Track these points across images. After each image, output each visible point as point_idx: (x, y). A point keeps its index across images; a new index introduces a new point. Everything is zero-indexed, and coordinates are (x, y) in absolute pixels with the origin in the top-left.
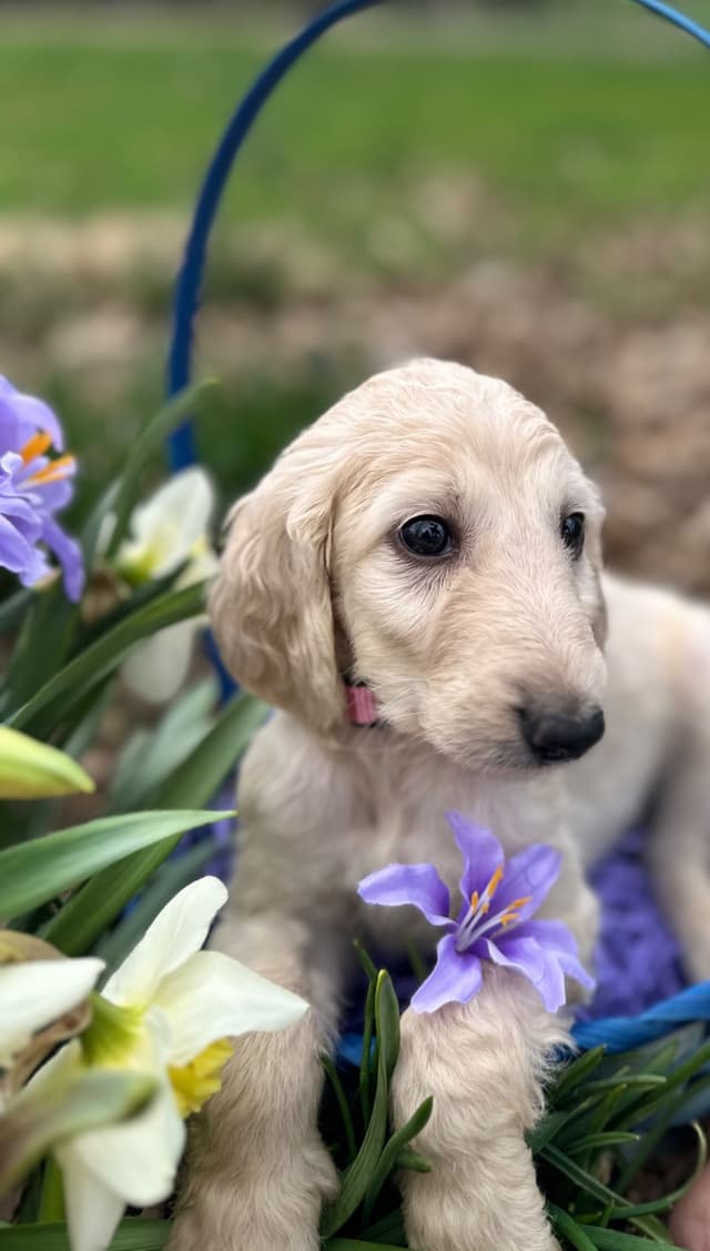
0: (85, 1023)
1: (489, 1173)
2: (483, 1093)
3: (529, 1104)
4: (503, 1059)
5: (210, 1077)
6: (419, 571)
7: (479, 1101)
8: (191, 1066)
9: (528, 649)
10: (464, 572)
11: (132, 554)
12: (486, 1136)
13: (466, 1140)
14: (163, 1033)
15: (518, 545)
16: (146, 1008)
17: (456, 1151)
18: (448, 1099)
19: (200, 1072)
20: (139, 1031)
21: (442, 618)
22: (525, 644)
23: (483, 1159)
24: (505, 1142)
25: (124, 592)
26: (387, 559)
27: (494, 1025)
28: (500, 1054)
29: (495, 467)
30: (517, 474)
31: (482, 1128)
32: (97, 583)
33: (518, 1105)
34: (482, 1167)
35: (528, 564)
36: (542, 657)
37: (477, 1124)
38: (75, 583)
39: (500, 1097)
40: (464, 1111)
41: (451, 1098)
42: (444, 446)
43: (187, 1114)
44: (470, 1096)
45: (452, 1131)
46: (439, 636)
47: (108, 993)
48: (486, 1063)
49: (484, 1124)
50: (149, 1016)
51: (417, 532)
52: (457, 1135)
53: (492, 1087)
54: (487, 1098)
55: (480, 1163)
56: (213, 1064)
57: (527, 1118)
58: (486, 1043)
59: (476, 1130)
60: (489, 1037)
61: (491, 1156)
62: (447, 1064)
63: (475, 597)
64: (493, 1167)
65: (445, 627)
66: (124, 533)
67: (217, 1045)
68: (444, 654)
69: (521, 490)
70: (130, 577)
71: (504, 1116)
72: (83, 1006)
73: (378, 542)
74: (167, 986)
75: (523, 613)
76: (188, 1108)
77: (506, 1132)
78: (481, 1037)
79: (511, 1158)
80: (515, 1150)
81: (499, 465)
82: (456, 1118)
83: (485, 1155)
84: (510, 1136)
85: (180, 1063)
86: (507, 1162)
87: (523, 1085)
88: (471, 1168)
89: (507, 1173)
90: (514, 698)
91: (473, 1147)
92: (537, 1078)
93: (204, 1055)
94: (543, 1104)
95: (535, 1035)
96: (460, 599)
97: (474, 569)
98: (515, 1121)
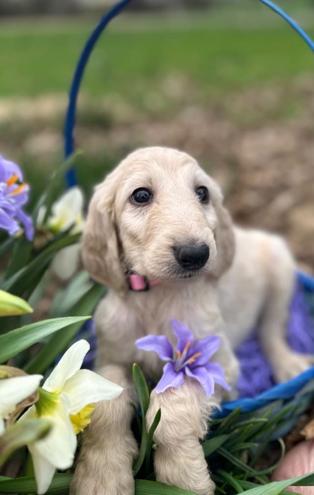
0: (37, 400)
1: (182, 453)
2: (179, 420)
3: (201, 428)
4: (189, 407)
5: (87, 418)
6: (139, 208)
7: (178, 423)
8: (79, 414)
9: (175, 224)
10: (154, 205)
11: (53, 222)
12: (180, 438)
13: (173, 438)
14: (67, 402)
15: (175, 193)
16: (60, 393)
17: (169, 443)
18: (166, 422)
19: (82, 417)
20: (58, 401)
21: (147, 224)
22: (175, 223)
23: (180, 447)
24: (189, 441)
25: (50, 237)
26: (129, 207)
27: (186, 395)
28: (188, 406)
29: (166, 169)
30: (175, 171)
31: (180, 435)
32: (39, 233)
33: (195, 427)
34: (180, 451)
35: (178, 198)
36: (180, 226)
37: (177, 432)
38: (30, 233)
39: (187, 422)
40: (172, 426)
41: (167, 421)
42: (145, 163)
43: (78, 432)
44: (175, 421)
45: (167, 434)
46: (147, 230)
47: (45, 387)
48: (181, 409)
49: (181, 433)
50: (61, 396)
51: (140, 196)
52: (169, 436)
53: (183, 417)
54: (181, 422)
55: (179, 448)
56: (88, 413)
57: (200, 433)
58: (182, 401)
59: (176, 434)
60: (183, 398)
61: (184, 446)
62: (166, 407)
63: (159, 212)
64: (184, 450)
65: (149, 226)
66: (49, 214)
67: (89, 406)
68: (149, 236)
69: (176, 176)
70: (53, 231)
71: (188, 430)
72: (36, 393)
73: (126, 203)
74: (68, 384)
75: (174, 213)
76: (78, 430)
77: (190, 437)
78: (180, 398)
79: (192, 448)
80: (194, 445)
81: (168, 169)
82: (168, 428)
83: (181, 446)
84: (191, 439)
85: (75, 413)
86: (190, 449)
87: (197, 419)
88: (176, 451)
89: (190, 454)
90: (171, 243)
91: (176, 442)
92: (203, 417)
93: (84, 409)
94: (206, 428)
95: (204, 402)
96: (154, 215)
97: (158, 203)
98: (194, 433)
